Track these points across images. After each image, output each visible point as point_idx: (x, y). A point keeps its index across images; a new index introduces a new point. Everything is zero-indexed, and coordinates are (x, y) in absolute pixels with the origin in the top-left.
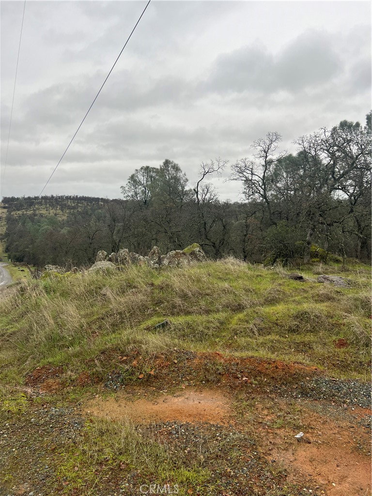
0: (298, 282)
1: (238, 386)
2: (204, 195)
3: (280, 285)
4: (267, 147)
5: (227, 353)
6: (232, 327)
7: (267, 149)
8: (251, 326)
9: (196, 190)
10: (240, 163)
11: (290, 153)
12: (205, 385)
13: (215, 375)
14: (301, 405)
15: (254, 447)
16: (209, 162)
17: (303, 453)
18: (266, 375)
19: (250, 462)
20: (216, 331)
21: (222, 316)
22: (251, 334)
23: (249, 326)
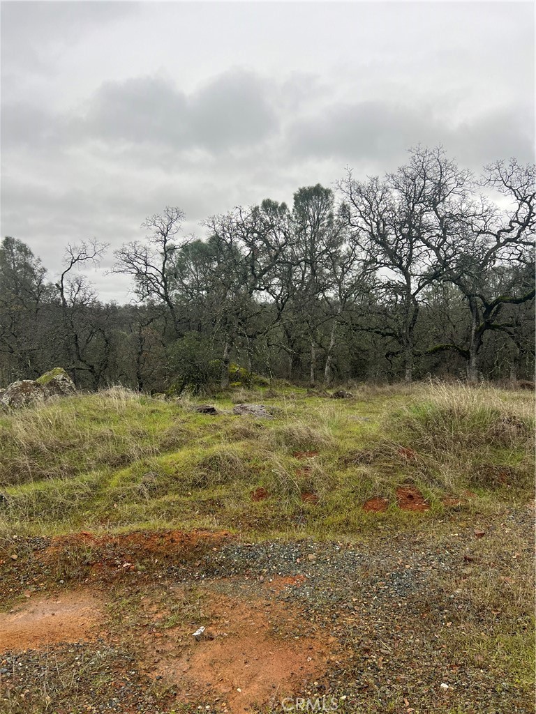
0: (208, 415)
1: (116, 578)
2: (74, 294)
3: (183, 421)
4: (166, 227)
5: (100, 531)
6: (110, 491)
7: (166, 230)
8: (139, 486)
9: (60, 285)
10: (128, 247)
11: (198, 238)
12: (63, 586)
13: (80, 568)
14: (205, 589)
15: (131, 664)
16: (80, 245)
17: (202, 655)
18: (157, 554)
19: (123, 687)
20: (85, 500)
21: (95, 476)
22: (139, 498)
23: (135, 486)
